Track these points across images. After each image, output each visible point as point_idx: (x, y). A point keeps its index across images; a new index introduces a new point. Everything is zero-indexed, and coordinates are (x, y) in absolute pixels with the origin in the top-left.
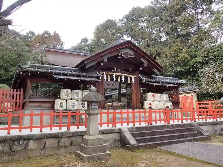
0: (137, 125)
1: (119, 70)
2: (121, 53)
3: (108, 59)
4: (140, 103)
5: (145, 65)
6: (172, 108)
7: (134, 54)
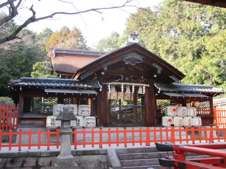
0: (130, 146)
1: (127, 79)
2: (125, 58)
3: (108, 67)
4: (156, 119)
5: (159, 72)
6: (201, 124)
7: (143, 59)
